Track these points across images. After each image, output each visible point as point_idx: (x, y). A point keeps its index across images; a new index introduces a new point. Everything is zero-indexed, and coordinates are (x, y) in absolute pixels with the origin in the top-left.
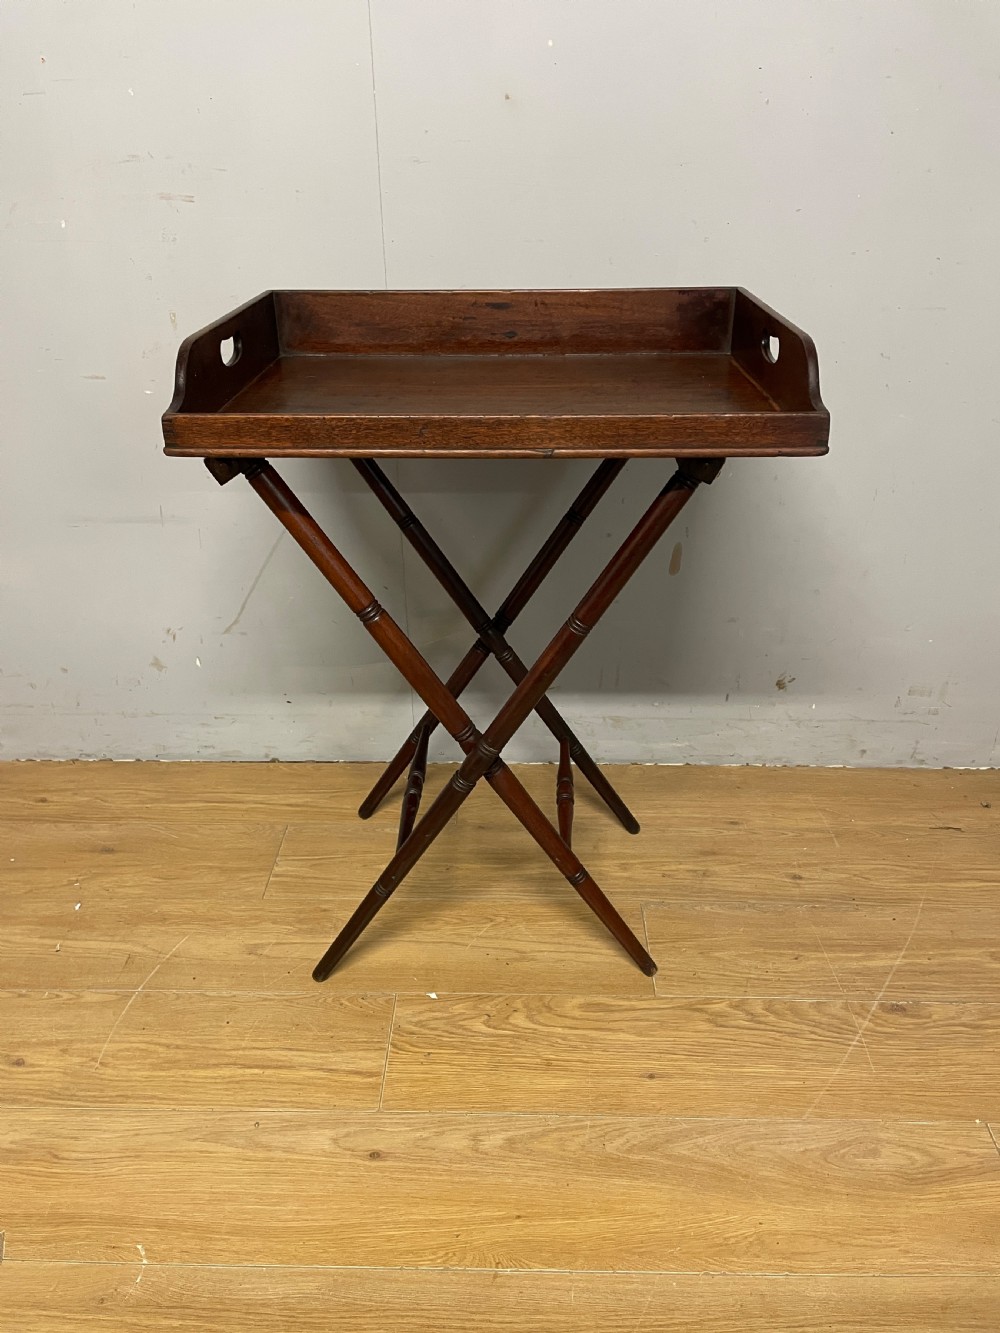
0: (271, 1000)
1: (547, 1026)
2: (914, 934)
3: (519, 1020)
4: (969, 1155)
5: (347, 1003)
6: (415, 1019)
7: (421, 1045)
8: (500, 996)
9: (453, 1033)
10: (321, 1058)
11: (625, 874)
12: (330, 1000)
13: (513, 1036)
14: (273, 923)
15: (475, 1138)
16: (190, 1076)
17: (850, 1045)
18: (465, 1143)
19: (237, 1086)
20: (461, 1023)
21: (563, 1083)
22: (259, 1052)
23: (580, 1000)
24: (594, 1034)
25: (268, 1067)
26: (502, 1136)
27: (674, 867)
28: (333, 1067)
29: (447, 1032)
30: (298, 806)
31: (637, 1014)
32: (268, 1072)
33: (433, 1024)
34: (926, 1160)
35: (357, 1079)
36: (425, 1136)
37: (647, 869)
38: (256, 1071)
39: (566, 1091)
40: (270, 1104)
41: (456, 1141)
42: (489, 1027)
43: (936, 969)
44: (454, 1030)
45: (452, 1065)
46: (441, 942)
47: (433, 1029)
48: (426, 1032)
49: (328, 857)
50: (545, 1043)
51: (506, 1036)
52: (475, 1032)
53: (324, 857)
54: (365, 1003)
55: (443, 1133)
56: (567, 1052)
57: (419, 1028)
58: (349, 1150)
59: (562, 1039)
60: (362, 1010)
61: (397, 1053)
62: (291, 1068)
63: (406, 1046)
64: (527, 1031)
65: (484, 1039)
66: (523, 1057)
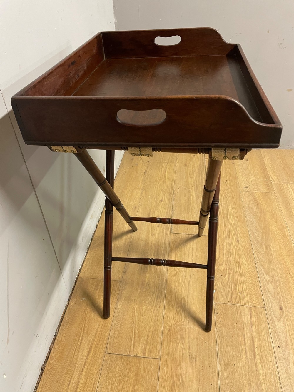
0: (221, 349)
2: (184, 187)
3: (222, 268)
4: (249, 196)
5: (220, 319)
6: (225, 297)
7: (236, 295)
9: (230, 286)
10: (246, 327)
12: (219, 326)
13: (229, 270)
14: (176, 352)
15: (268, 282)
16: (263, 376)
17: (222, 205)
18: (270, 285)
19: (264, 357)
20: (225, 284)
21: (244, 260)
22: (247, 350)
25: (254, 345)
26: (266, 275)
28: (250, 323)
29: (229, 288)
30: (90, 349)
32: (256, 346)
33: (227, 291)
34: (252, 202)
35: (253, 314)
36: (270, 295)
38: (256, 350)
40: (270, 343)
41: (270, 287)
42: (226, 276)
43: (195, 186)
44: (228, 286)
45: (242, 286)
46: (188, 288)
47: (229, 291)
48: (230, 294)
49: (134, 331)
50: (230, 262)
51: (229, 272)
52: (228, 280)
53: (133, 333)
54: (220, 313)
55: (268, 290)
56: (232, 258)
57: (228, 295)
58: (281, 316)
59: (228, 258)
60: (222, 314)
61: (241, 302)
62: (252, 337)
63: (237, 300)
64: (226, 266)
65: (231, 277)
66: (236, 268)
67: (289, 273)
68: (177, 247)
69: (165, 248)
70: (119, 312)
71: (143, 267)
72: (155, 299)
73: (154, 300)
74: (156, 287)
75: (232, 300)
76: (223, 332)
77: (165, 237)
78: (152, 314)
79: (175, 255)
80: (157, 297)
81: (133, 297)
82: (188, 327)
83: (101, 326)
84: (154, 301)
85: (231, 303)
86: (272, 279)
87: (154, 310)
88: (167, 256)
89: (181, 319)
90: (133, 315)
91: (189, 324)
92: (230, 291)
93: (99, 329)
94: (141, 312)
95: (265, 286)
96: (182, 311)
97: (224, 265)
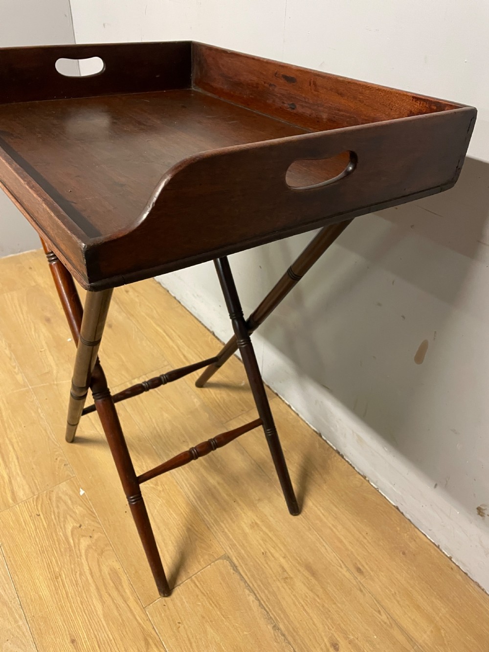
1: (87, 560)
3: (84, 543)
5: (58, 461)
6: (60, 495)
7: (44, 508)
8: (99, 523)
9: (59, 517)
10: (17, 473)
11: (247, 530)
13: (70, 547)
20: (68, 517)
23: (117, 566)
24: (93, 588)
27: (277, 555)
29: (59, 514)
31: (123, 605)
33: (61, 505)
35: (9, 495)
37: (263, 540)
39: (40, 598)
42: (72, 531)
44: (61, 516)
45: (36, 530)
47: (58, 507)
48: (54, 505)
50: (72, 566)
51: (69, 543)
52: (65, 527)
54: (62, 468)
56: (71, 581)
57: (56, 500)
59: (81, 574)
60: (57, 469)
61: (33, 501)
62: (6, 466)
63: (40, 502)
64: (78, 552)
65: (62, 534)
66: (57, 561)
68: (189, 530)
69: (210, 513)
72: (161, 432)
74: (171, 445)
75: (48, 497)
77: (228, 537)
78: (151, 416)
79: (182, 511)
80: (159, 436)
81: (190, 417)
85: (48, 492)
88: (194, 500)
90: (172, 403)
92: (55, 510)
94: (165, 410)
97: (83, 552)
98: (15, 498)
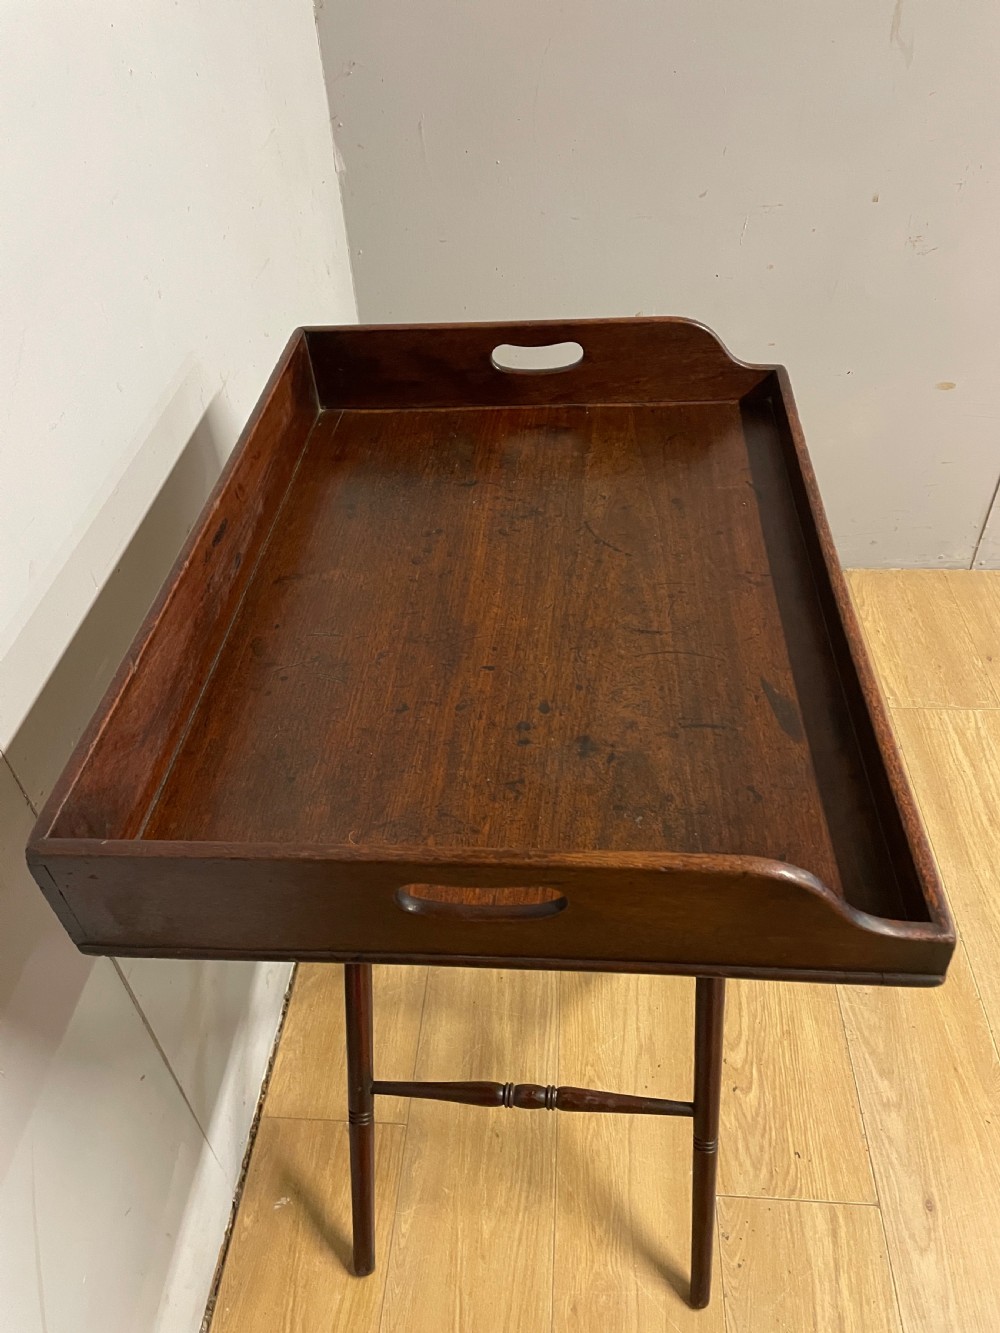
3: (737, 1058)
5: (737, 1260)
6: (751, 1172)
7: (785, 1162)
9: (765, 1129)
10: (821, 1282)
12: (735, 1283)
13: (759, 1065)
15: (886, 1105)
18: (894, 1115)
20: (749, 1119)
21: (808, 1023)
26: (879, 1081)
28: (832, 1264)
29: (763, 1136)
33: (754, 1149)
35: (843, 1232)
36: (895, 1156)
41: (895, 1124)
42: (750, 1088)
44: (760, 1127)
45: (805, 1127)
46: (630, 1142)
48: (766, 1157)
49: (457, 1318)
50: (763, 1034)
51: (759, 1071)
52: (759, 1104)
53: (457, 1326)
54: (734, 1235)
55: (888, 1137)
56: (770, 1014)
57: (761, 1165)
58: (929, 1234)
59: (755, 1017)
60: (744, 1238)
61: (801, 1189)
62: (841, 1318)
63: (790, 1179)
64: (750, 1049)
65: (767, 1094)
66: (784, 1056)
67: (955, 1069)
70: (406, 1247)
71: (474, 1065)
72: (521, 1189)
73: (520, 1195)
74: (522, 1146)
75: (774, 1183)
76: (746, 1305)
78: (515, 1249)
79: (579, 1013)
80: (530, 1183)
81: (448, 1188)
82: (634, 1293)
83: (347, 1304)
84: (519, 1201)
85: (771, 1192)
86: (901, 1095)
87: (521, 1233)
88: (554, 1019)
89: (609, 1267)
90: (453, 1257)
91: (639, 1283)
92: (766, 1145)
93: (343, 1317)
94: (479, 1245)
95: (878, 1120)
96: (614, 1233)
97: (742, 1045)
98: (832, 1221)
